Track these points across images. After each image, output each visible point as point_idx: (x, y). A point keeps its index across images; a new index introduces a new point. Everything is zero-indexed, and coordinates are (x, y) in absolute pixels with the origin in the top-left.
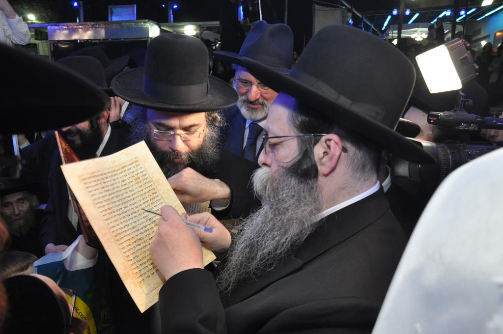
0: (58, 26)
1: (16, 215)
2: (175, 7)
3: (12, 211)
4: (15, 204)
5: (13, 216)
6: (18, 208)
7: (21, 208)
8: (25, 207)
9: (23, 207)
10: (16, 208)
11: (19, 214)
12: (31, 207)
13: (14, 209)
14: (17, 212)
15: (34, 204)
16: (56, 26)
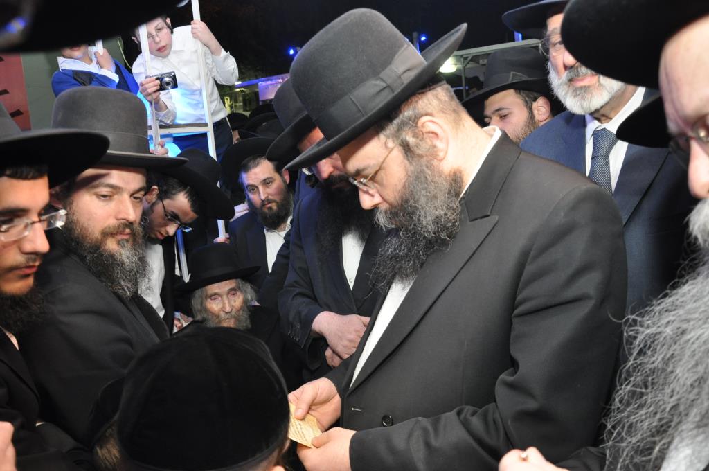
0: (271, 80)
1: (227, 313)
2: (423, 39)
3: (220, 306)
4: (225, 297)
5: (222, 314)
6: (229, 303)
7: (232, 303)
8: (238, 301)
9: (235, 301)
10: (226, 302)
11: (231, 311)
12: (245, 301)
13: (224, 304)
14: (228, 309)
15: (249, 297)
16: (268, 80)
